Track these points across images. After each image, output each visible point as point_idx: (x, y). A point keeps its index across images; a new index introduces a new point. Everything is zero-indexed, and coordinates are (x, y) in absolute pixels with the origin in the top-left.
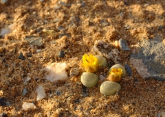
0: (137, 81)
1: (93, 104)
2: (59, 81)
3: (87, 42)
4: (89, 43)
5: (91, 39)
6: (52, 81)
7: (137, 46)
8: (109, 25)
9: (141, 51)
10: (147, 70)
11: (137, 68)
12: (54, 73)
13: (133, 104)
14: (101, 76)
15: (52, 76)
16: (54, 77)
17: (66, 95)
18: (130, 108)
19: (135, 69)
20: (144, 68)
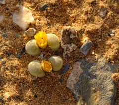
0: (61, 82)
1: (12, 69)
2: (18, 26)
3: (73, 15)
4: (73, 17)
5: (78, 15)
6: (14, 21)
7: (97, 56)
8: (103, 18)
9: (92, 65)
10: (75, 82)
11: (72, 74)
12: (22, 17)
13: (36, 96)
14: (42, 55)
15: (18, 18)
16: (17, 20)
17: (7, 42)
18: (30, 97)
19: (69, 74)
20: (76, 79)
